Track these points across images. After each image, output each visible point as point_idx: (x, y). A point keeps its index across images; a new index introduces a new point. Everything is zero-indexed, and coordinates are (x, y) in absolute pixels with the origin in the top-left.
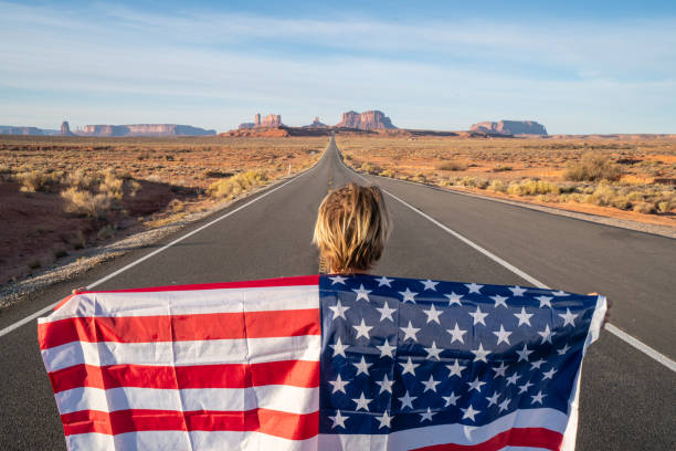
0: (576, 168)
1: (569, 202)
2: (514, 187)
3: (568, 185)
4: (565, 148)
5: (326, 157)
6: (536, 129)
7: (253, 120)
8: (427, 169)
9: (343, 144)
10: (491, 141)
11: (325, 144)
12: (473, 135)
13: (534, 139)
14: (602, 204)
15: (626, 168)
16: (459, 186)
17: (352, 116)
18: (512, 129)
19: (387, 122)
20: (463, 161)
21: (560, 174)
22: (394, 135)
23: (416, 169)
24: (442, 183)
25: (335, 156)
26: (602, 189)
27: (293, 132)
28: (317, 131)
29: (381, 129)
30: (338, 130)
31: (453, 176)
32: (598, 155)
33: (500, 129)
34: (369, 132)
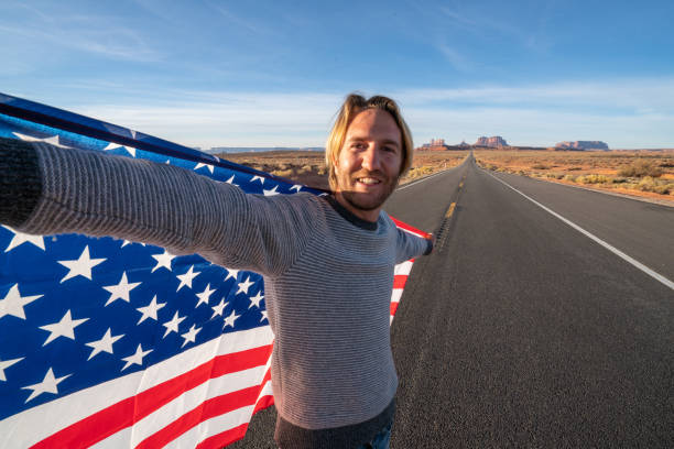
0: (626, 169)
1: (619, 189)
2: (581, 178)
3: (620, 178)
4: (621, 157)
5: (467, 161)
6: (602, 146)
7: (429, 142)
8: (524, 168)
9: (477, 155)
10: (569, 153)
11: (467, 154)
12: (557, 149)
13: (599, 152)
14: (645, 190)
15: (666, 169)
16: (544, 177)
17: (484, 139)
18: (583, 146)
19: (504, 142)
20: (548, 164)
21: (615, 172)
22: (505, 149)
23: (516, 168)
24: (533, 175)
25: (472, 161)
26: (645, 181)
27: (450, 148)
28: (463, 147)
29: (500, 146)
30: (474, 147)
31: (541, 172)
32: (645, 161)
33: (575, 146)
34: (492, 148)
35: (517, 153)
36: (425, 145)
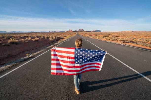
0: (104, 35)
1: (103, 39)
2: (97, 37)
3: (103, 37)
4: (103, 33)
6: (100, 31)
7: (69, 30)
8: (88, 35)
9: (79, 33)
10: (95, 32)
11: (77, 33)
12: (93, 32)
13: (100, 32)
14: (107, 39)
15: (109, 35)
16: (91, 37)
17: (80, 30)
18: (97, 31)
19: (83, 30)
20: (92, 35)
21: (102, 36)
22: (84, 32)
23: (87, 35)
24: (89, 37)
25: (78, 34)
26: (107, 38)
27: (73, 31)
28: (76, 31)
29: (83, 31)
30: (78, 31)
31: (91, 36)
32: (107, 34)
33: (96, 31)
34: (81, 31)
35: (86, 33)
36: (68, 31)
